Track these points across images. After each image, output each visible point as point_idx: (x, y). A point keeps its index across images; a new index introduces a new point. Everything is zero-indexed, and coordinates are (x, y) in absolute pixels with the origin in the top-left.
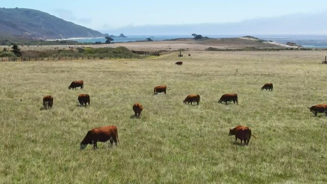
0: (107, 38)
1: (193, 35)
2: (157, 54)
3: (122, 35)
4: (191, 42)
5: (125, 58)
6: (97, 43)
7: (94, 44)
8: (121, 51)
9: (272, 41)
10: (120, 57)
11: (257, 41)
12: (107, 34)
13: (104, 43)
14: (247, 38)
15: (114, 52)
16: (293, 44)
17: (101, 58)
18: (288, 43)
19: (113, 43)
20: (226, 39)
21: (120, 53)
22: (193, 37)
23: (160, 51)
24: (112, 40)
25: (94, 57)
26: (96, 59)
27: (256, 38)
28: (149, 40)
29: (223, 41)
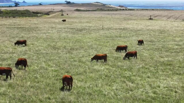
0: (15, 3)
1: (65, 1)
2: (48, 14)
3: (24, 2)
4: (65, 6)
5: (29, 17)
6: (10, 6)
7: (8, 7)
8: (26, 12)
9: (110, 5)
10: (26, 16)
11: (102, 5)
12: (15, 1)
13: (14, 7)
14: (96, 3)
15: (22, 14)
16: (122, 7)
17: (14, 17)
18: (120, 6)
19: (19, 6)
20: (85, 4)
21: (25, 13)
22: (66, 3)
23: (50, 12)
24: (19, 4)
25: (10, 17)
26: (11, 17)
27: (102, 3)
28: (40, 4)
29: (83, 5)
